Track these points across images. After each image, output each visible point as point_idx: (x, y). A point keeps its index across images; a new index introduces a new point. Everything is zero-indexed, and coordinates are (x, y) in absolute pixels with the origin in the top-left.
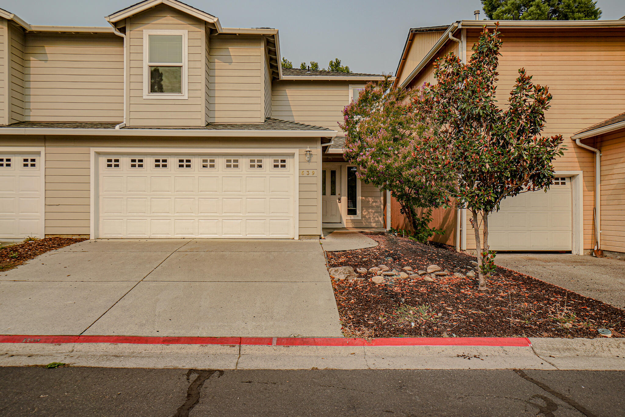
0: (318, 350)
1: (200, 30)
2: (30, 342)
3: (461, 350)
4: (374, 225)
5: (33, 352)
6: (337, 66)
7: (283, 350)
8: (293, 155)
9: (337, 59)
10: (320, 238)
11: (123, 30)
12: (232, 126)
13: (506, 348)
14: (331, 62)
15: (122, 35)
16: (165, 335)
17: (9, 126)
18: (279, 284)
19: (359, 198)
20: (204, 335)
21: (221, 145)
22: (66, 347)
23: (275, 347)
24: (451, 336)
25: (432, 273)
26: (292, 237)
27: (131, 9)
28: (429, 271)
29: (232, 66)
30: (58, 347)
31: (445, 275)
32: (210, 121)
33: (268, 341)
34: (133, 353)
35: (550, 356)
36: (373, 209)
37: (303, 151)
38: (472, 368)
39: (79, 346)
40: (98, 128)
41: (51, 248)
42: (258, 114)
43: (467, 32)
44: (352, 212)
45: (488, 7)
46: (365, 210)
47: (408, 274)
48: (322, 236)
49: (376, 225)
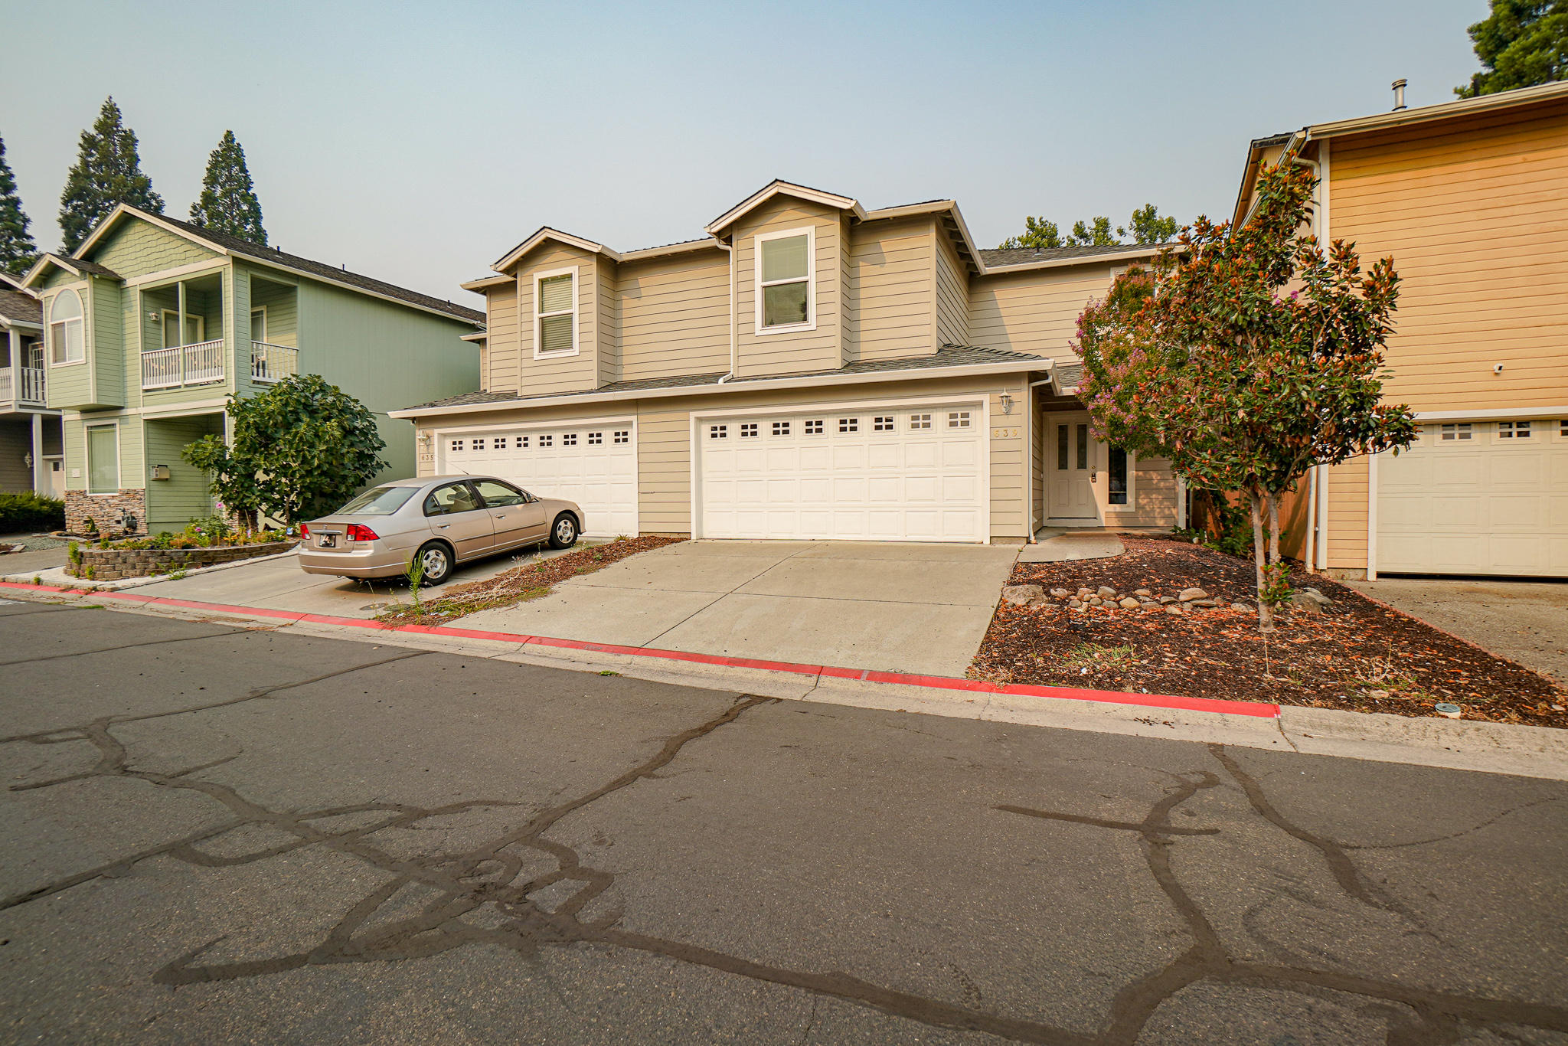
0: (922, 691)
1: (832, 222)
2: (592, 650)
3: (1144, 711)
4: (1161, 523)
5: (593, 660)
6: (1148, 219)
7: (874, 686)
8: (980, 404)
9: (1148, 205)
10: (1029, 542)
11: (729, 241)
12: (882, 365)
13: (1229, 716)
14: (1137, 213)
15: (728, 248)
16: (732, 656)
17: (599, 390)
18: (914, 605)
19: (1131, 473)
20: (779, 659)
21: (865, 396)
22: (625, 658)
23: (863, 683)
24: (1137, 690)
25: (1188, 601)
26: (979, 540)
27: (737, 209)
28: (1182, 598)
29: (887, 269)
30: (617, 658)
31: (1212, 607)
32: (854, 358)
33: (856, 675)
34: (692, 672)
35: (1305, 736)
36: (1159, 494)
37: (996, 397)
38: (1140, 735)
39: (638, 659)
40: (697, 384)
41: (641, 549)
42: (926, 341)
43: (1331, 144)
44: (1117, 496)
45: (1485, 44)
46: (1143, 496)
47: (1139, 601)
48: (1032, 539)
49: (1166, 523)
